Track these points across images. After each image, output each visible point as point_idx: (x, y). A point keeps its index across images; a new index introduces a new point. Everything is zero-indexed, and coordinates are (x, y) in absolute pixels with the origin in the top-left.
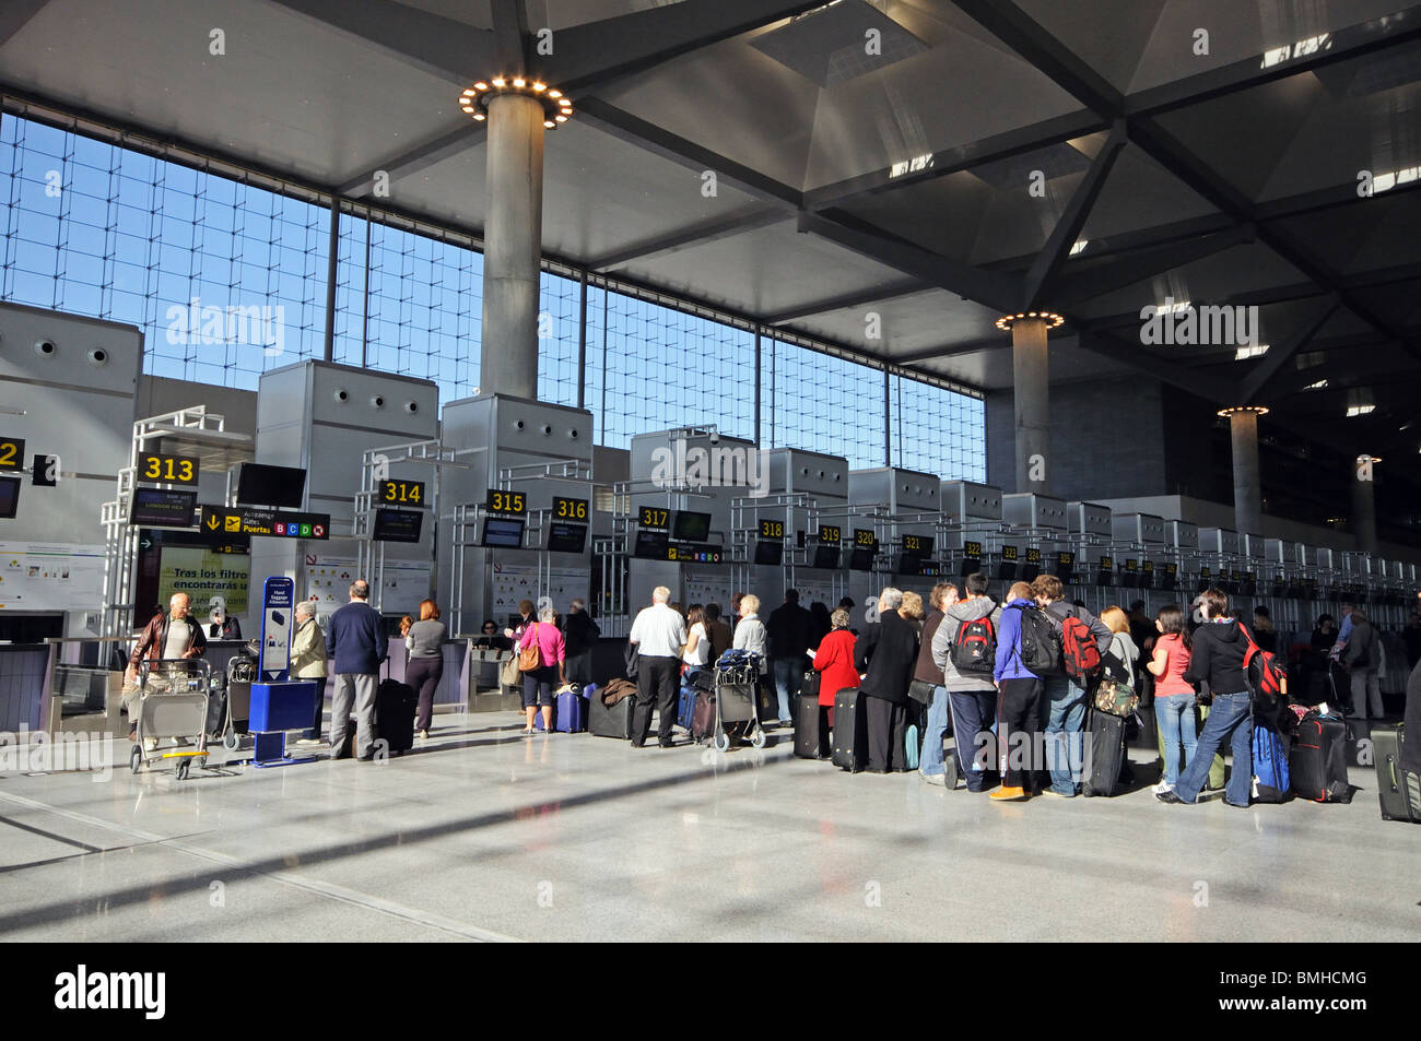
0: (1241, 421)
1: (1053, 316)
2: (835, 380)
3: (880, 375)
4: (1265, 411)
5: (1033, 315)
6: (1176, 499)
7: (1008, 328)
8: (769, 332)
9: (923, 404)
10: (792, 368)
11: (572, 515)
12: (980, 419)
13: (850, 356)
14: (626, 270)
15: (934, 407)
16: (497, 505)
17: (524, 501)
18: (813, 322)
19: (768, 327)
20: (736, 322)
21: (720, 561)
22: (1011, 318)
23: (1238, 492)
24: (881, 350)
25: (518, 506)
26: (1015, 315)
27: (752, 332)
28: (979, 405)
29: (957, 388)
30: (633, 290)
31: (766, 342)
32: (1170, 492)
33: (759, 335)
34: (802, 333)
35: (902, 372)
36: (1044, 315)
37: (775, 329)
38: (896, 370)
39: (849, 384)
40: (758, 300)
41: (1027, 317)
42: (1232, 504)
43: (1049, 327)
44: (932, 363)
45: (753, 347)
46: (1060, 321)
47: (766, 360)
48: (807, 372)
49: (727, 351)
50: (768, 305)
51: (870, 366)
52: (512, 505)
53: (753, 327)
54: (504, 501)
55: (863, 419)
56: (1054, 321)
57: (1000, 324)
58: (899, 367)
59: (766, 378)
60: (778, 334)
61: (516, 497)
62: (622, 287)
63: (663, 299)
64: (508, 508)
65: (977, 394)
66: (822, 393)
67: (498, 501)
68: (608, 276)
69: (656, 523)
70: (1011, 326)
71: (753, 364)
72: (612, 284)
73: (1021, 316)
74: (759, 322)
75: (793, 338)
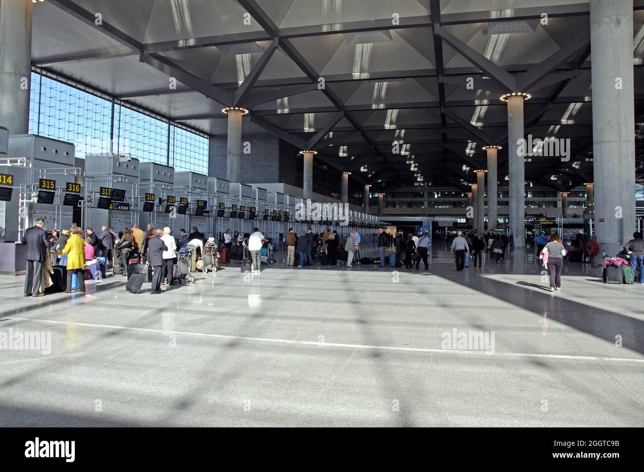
0: (308, 156)
1: (244, 110)
2: (147, 126)
3: (166, 125)
4: (316, 153)
5: (237, 108)
6: (282, 185)
7: (226, 113)
8: (119, 102)
9: (184, 139)
10: (128, 119)
11: (74, 190)
12: (207, 147)
13: (154, 116)
14: (52, 67)
15: (188, 141)
16: (44, 185)
17: (54, 184)
18: (139, 100)
19: (118, 99)
20: (104, 96)
21: (128, 210)
22: (228, 109)
23: (305, 183)
24: (167, 115)
25: (52, 186)
26: (230, 108)
27: (111, 101)
28: (207, 141)
29: (198, 133)
30: (54, 77)
31: (117, 107)
32: (280, 182)
33: (114, 103)
34: (133, 104)
35: (176, 124)
36: (241, 109)
37: (121, 101)
38: (173, 123)
39: (153, 128)
40: (114, 86)
41: (234, 109)
42: (302, 187)
43: (243, 114)
44: (188, 122)
45: (111, 108)
46: (247, 112)
47: (116, 115)
48: (135, 121)
49: (99, 109)
50: (118, 90)
51: (162, 121)
52: (50, 186)
53: (111, 99)
54: (46, 184)
55: (158, 144)
56: (245, 112)
57: (223, 111)
58: (174, 122)
59: (116, 123)
60: (122, 103)
61: (52, 182)
62: (49, 74)
63: (69, 82)
64: (48, 187)
65: (206, 136)
66: (141, 131)
67: (44, 184)
68: (42, 68)
69: (106, 194)
70: (228, 112)
71: (110, 116)
72: (44, 73)
73: (232, 108)
74: (114, 97)
75: (129, 106)
